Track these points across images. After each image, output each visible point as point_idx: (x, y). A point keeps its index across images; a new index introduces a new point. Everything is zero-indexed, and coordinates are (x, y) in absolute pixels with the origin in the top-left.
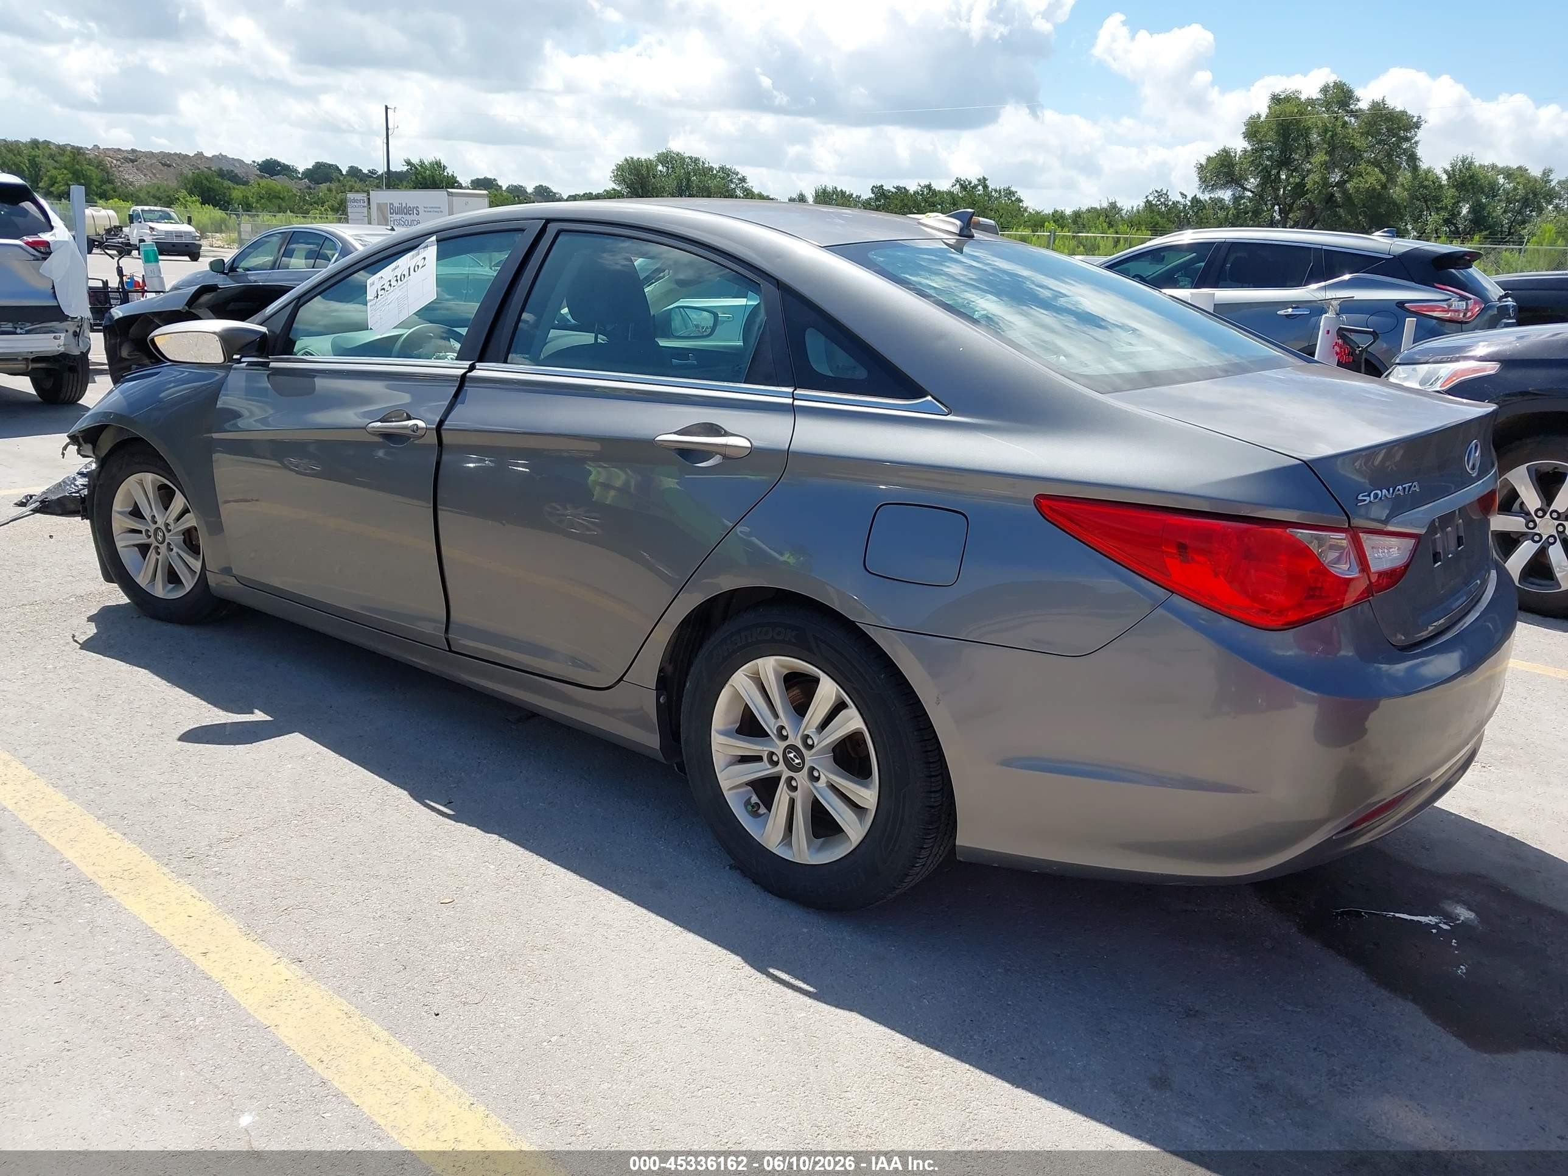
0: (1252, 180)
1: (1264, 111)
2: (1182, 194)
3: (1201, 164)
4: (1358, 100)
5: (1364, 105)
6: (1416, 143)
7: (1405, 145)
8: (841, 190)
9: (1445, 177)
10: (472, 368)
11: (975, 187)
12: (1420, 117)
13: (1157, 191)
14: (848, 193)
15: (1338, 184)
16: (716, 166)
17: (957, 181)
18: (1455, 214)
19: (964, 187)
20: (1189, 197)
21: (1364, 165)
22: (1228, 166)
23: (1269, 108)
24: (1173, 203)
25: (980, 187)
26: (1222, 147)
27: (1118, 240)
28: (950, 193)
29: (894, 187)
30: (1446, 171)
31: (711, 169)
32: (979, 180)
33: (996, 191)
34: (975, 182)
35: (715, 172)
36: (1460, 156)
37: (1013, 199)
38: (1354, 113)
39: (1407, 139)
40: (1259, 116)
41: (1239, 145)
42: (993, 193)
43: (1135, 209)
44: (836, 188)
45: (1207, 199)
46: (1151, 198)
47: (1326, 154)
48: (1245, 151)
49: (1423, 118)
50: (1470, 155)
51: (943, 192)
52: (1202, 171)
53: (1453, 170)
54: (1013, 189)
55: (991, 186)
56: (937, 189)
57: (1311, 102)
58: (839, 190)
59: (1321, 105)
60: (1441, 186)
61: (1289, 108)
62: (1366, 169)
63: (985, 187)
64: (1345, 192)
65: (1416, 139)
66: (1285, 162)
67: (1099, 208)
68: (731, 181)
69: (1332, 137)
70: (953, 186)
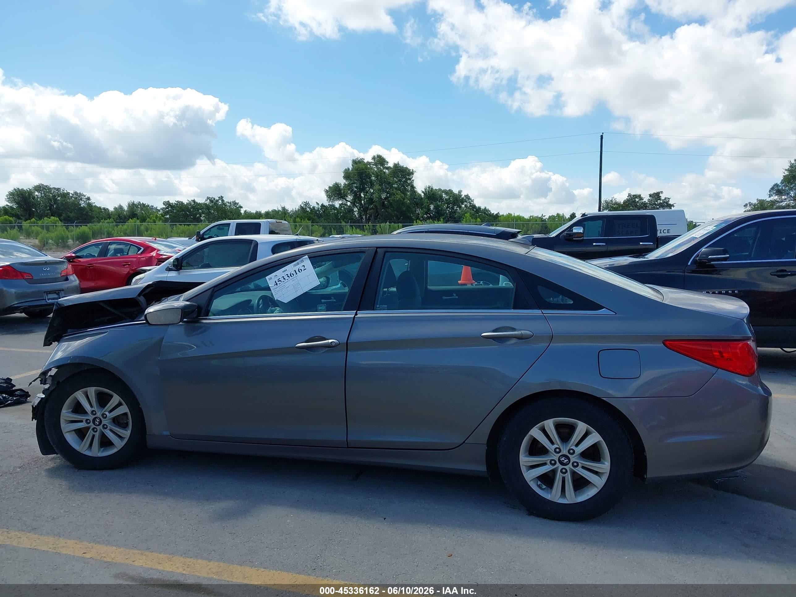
0: (349, 197)
1: (351, 167)
2: (317, 203)
3: (326, 190)
4: (388, 163)
5: (391, 165)
6: (413, 180)
7: (409, 182)
8: (143, 203)
9: (423, 194)
10: (356, 314)
11: (217, 201)
12: (413, 170)
13: (304, 202)
14: (146, 205)
15: (385, 199)
16: (71, 192)
17: (208, 198)
18: (429, 209)
19: (211, 201)
20: (320, 205)
21: (395, 190)
22: (338, 191)
23: (353, 165)
24: (313, 207)
25: (220, 201)
26: (335, 182)
27: (296, 226)
28: (205, 204)
29: (176, 201)
30: (423, 192)
31: (68, 193)
32: (219, 198)
33: (228, 203)
34: (217, 198)
35: (71, 195)
36: (427, 186)
37: (238, 206)
38: (388, 168)
39: (410, 179)
40: (349, 169)
41: (342, 182)
42: (227, 204)
43: (294, 210)
44: (140, 202)
45: (328, 205)
46: (302, 205)
47: (379, 185)
48: (345, 184)
49: (414, 170)
50: (431, 185)
51: (202, 203)
52: (327, 193)
53: (426, 192)
54: (237, 202)
55: (226, 200)
56: (198, 202)
57: (369, 163)
58: (141, 203)
59: (373, 165)
60: (422, 198)
61: (361, 166)
62: (396, 192)
63: (223, 201)
64: (389, 201)
65: (413, 179)
66: (362, 189)
67: (277, 210)
68: (81, 199)
69: (380, 178)
70: (206, 201)
